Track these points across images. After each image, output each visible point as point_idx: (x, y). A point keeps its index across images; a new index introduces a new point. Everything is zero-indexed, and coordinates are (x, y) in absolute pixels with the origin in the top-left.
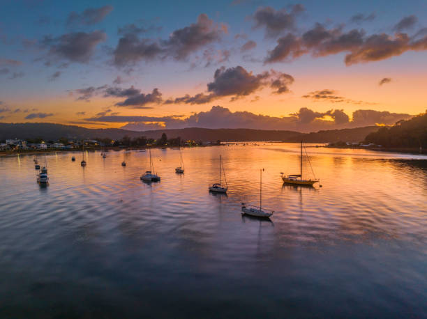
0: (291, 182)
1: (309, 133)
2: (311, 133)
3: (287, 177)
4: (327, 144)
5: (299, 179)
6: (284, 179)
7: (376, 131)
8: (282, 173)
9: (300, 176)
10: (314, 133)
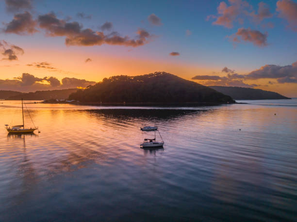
0: (15, 132)
1: (28, 93)
2: (30, 93)
3: (11, 128)
4: (43, 101)
5: (22, 128)
6: (9, 130)
7: (76, 91)
8: (7, 125)
9: (23, 126)
10: (32, 93)
